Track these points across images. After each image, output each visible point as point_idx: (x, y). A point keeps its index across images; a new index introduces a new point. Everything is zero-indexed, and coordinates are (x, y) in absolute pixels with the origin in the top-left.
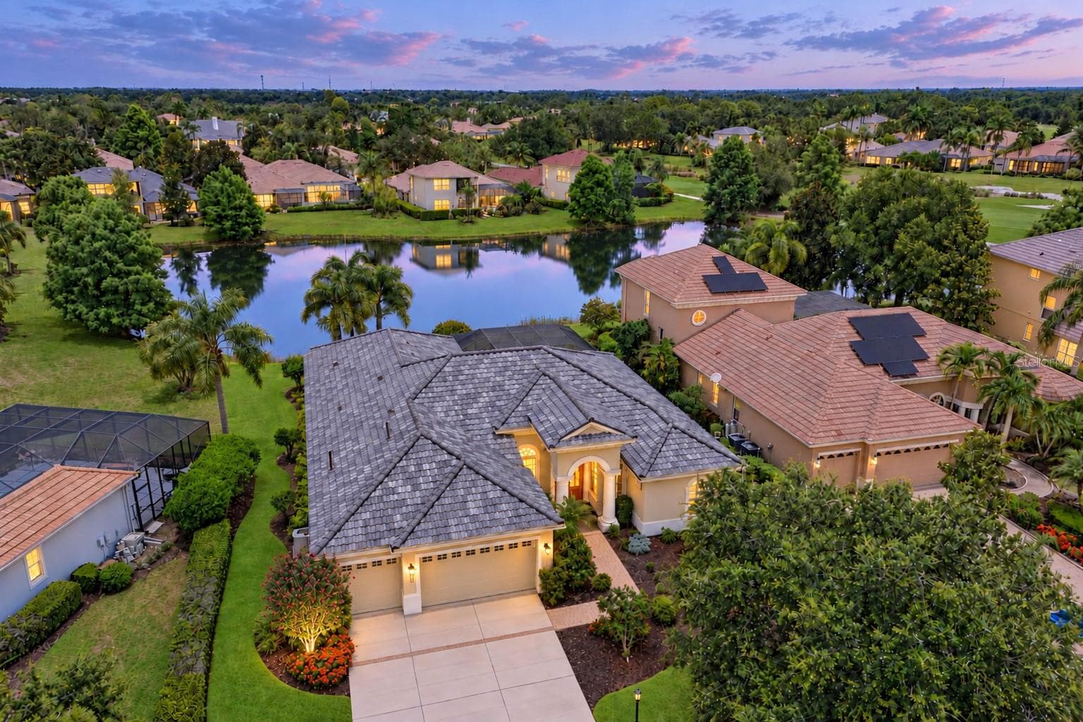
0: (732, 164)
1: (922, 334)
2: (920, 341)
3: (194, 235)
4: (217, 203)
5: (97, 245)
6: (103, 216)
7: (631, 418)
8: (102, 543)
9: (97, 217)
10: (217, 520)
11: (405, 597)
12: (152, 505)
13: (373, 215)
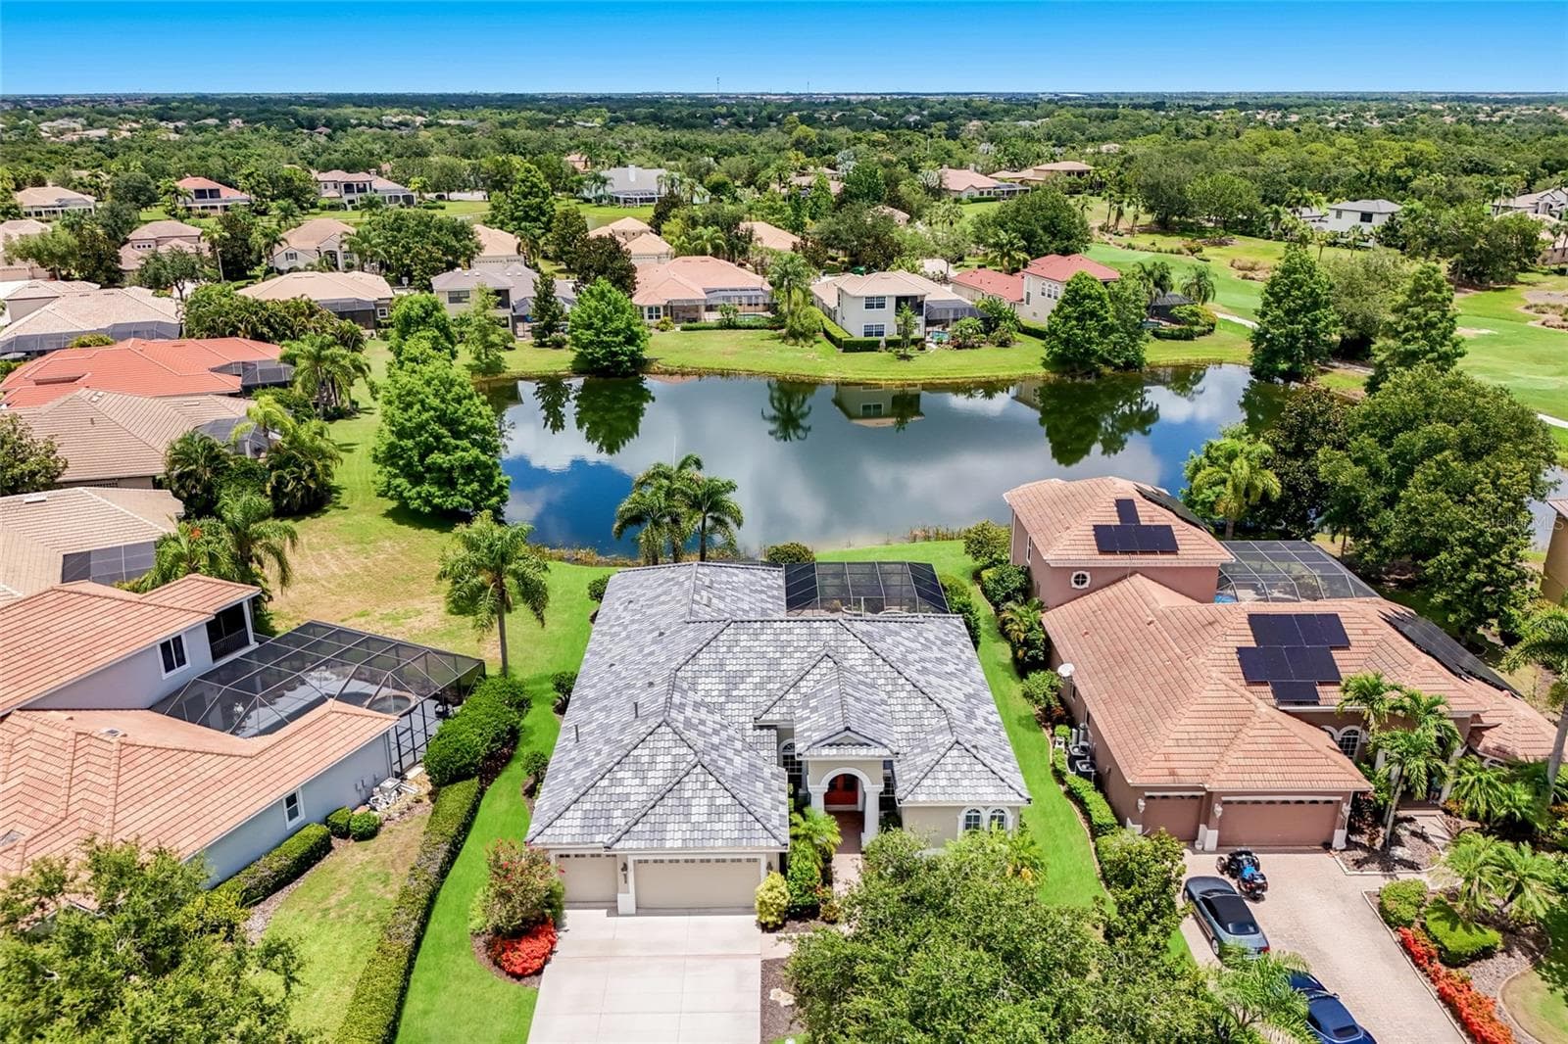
0: (1295, 293)
1: (1345, 644)
2: (1336, 655)
3: (560, 361)
4: (589, 327)
5: (425, 416)
6: (436, 382)
7: (918, 722)
8: (360, 787)
9: (428, 383)
10: (468, 776)
11: (619, 895)
12: (414, 749)
13: (784, 338)
